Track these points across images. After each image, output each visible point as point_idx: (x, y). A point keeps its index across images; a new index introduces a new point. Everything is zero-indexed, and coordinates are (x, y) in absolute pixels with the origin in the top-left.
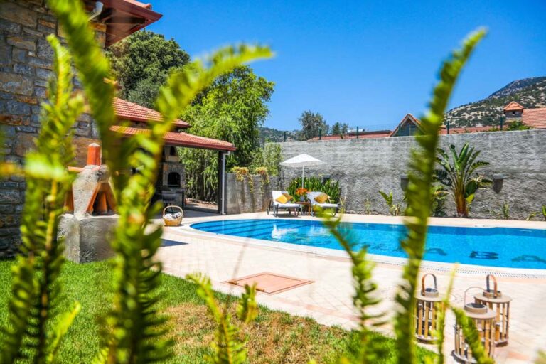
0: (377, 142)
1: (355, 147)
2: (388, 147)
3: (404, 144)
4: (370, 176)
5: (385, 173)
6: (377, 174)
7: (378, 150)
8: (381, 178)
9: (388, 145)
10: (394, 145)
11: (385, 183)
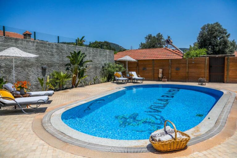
0: (25, 42)
1: (8, 44)
2: (33, 47)
3: (42, 46)
4: (22, 68)
5: (32, 65)
6: (27, 66)
7: (26, 48)
8: (30, 68)
9: (33, 46)
10: (36, 46)
11: (33, 72)
